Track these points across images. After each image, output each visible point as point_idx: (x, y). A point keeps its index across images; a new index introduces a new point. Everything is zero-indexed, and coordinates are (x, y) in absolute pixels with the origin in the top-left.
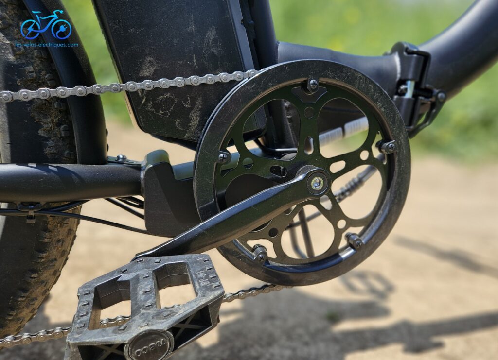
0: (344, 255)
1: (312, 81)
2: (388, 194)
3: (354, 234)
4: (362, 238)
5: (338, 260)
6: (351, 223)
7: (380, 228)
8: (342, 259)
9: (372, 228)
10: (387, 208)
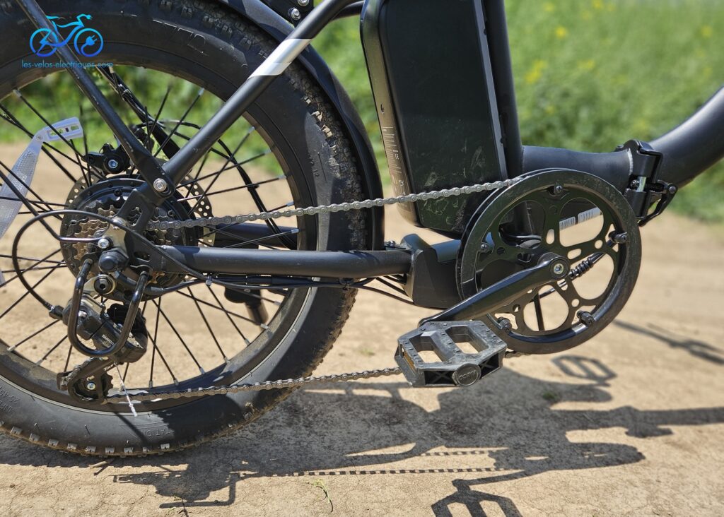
0: (577, 330)
1: (558, 187)
2: (619, 278)
3: (585, 312)
4: (593, 315)
5: (571, 333)
6: (584, 302)
7: (611, 308)
8: (575, 333)
9: (603, 307)
10: (618, 290)
